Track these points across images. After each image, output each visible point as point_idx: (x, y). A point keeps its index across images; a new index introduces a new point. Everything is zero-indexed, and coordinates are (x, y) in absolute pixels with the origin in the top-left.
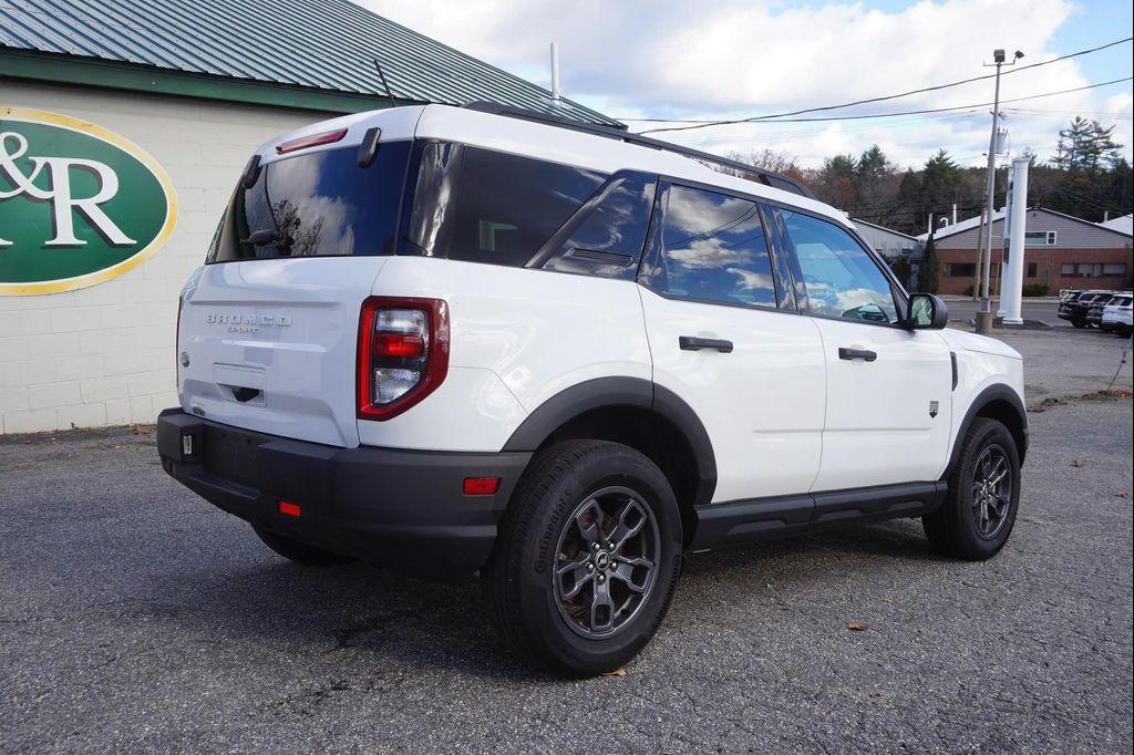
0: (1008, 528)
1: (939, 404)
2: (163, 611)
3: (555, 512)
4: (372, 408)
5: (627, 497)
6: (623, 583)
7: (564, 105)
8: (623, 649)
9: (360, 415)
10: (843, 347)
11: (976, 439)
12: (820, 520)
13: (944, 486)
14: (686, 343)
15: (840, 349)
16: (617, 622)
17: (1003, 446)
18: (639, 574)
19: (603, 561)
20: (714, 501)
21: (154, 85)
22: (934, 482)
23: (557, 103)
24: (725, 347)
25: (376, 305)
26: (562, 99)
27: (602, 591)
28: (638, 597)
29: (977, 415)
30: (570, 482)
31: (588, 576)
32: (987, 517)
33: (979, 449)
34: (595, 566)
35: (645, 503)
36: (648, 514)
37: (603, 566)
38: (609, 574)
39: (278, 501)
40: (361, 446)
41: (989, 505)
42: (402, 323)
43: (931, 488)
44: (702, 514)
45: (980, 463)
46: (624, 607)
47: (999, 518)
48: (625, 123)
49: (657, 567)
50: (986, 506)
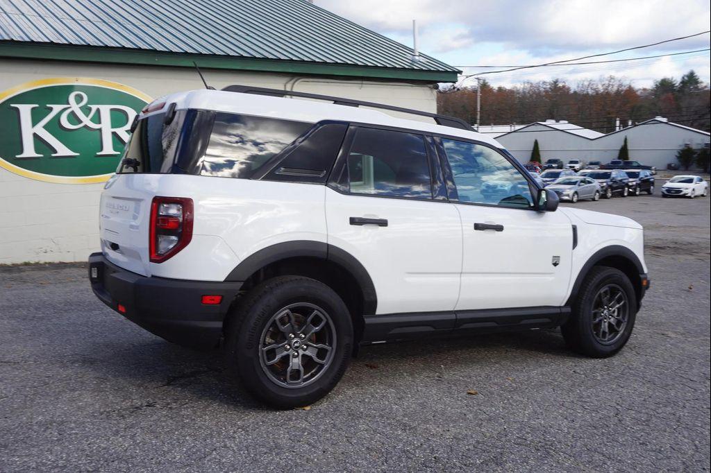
0: (625, 339)
1: (561, 259)
2: (88, 361)
3: (259, 316)
4: (157, 256)
5: (313, 310)
6: (310, 358)
7: (422, 59)
8: (308, 395)
9: (151, 260)
10: (476, 222)
11: (595, 280)
12: (461, 327)
13: (569, 310)
14: (353, 221)
15: (475, 224)
16: (305, 380)
17: (620, 286)
18: (322, 354)
19: (296, 345)
20: (377, 313)
21: (157, 61)
22: (560, 307)
23: (417, 58)
24: (383, 223)
25: (159, 201)
26: (421, 55)
27: (296, 363)
28: (322, 366)
29: (595, 265)
30: (271, 299)
31: (285, 353)
32: (607, 330)
33: (598, 287)
34: (291, 347)
35: (325, 313)
36: (327, 318)
37: (297, 347)
38: (301, 352)
39: (118, 304)
40: (153, 276)
41: (610, 323)
42: (173, 210)
43: (558, 311)
44: (368, 320)
45: (600, 296)
46: (313, 371)
47: (617, 332)
48: (460, 69)
49: (334, 351)
50: (606, 324)
